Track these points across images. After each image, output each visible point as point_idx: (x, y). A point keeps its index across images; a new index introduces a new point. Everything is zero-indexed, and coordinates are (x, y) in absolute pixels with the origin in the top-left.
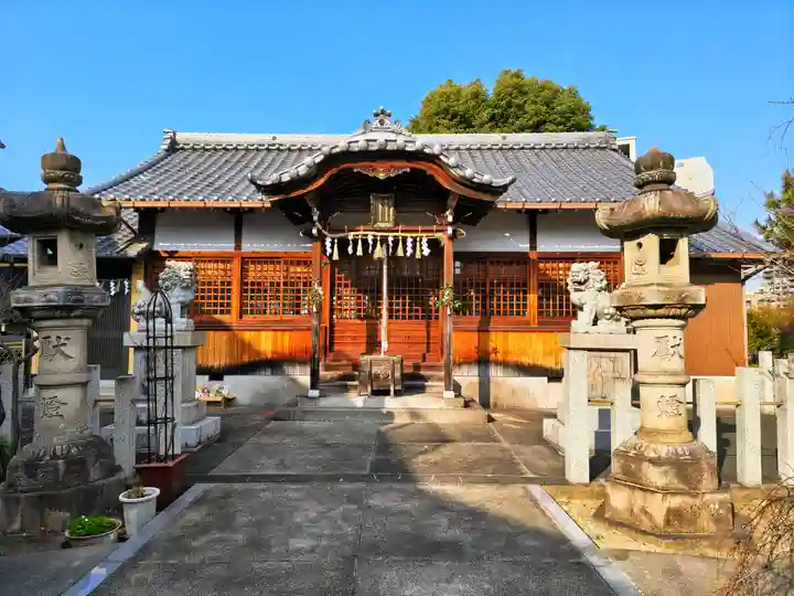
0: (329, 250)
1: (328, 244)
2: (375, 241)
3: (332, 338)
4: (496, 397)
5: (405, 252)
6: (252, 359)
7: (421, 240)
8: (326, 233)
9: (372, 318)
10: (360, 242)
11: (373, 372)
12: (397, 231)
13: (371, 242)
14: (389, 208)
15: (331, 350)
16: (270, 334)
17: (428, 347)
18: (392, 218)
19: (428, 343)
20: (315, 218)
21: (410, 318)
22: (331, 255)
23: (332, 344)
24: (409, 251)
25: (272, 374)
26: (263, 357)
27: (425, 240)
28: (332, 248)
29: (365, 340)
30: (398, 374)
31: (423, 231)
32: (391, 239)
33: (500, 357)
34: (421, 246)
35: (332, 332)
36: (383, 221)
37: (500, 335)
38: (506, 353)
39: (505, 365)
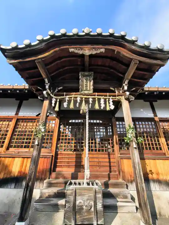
0: (53, 105)
1: (53, 102)
2: (81, 101)
3: (56, 163)
4: (159, 208)
5: (100, 106)
6: (5, 176)
7: (109, 101)
8: (53, 96)
9: (78, 150)
10: (72, 101)
11: (77, 203)
12: (95, 95)
13: (79, 101)
14: (90, 81)
15: (54, 171)
16: (21, 159)
17: (110, 168)
18: (92, 87)
19: (110, 166)
20: (47, 87)
21: (99, 151)
22: (54, 107)
23: (55, 166)
24: (103, 106)
25: (15, 188)
26: (12, 175)
27: (111, 100)
28: (55, 104)
29: (74, 164)
30: (100, 206)
31: (110, 96)
32: (91, 100)
33: (155, 176)
34: (109, 103)
35: (56, 158)
36: (86, 90)
37: (152, 161)
38: (158, 174)
39: (159, 182)
